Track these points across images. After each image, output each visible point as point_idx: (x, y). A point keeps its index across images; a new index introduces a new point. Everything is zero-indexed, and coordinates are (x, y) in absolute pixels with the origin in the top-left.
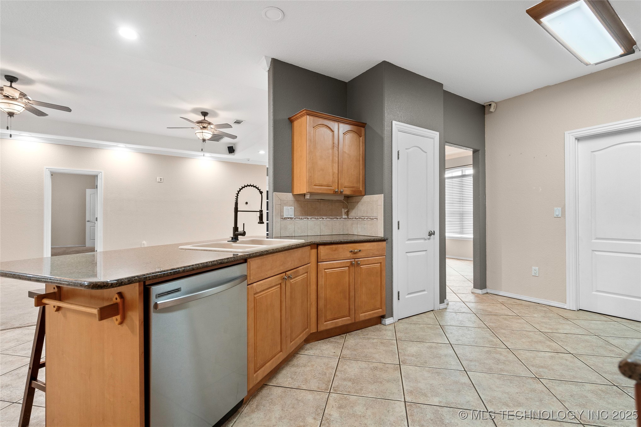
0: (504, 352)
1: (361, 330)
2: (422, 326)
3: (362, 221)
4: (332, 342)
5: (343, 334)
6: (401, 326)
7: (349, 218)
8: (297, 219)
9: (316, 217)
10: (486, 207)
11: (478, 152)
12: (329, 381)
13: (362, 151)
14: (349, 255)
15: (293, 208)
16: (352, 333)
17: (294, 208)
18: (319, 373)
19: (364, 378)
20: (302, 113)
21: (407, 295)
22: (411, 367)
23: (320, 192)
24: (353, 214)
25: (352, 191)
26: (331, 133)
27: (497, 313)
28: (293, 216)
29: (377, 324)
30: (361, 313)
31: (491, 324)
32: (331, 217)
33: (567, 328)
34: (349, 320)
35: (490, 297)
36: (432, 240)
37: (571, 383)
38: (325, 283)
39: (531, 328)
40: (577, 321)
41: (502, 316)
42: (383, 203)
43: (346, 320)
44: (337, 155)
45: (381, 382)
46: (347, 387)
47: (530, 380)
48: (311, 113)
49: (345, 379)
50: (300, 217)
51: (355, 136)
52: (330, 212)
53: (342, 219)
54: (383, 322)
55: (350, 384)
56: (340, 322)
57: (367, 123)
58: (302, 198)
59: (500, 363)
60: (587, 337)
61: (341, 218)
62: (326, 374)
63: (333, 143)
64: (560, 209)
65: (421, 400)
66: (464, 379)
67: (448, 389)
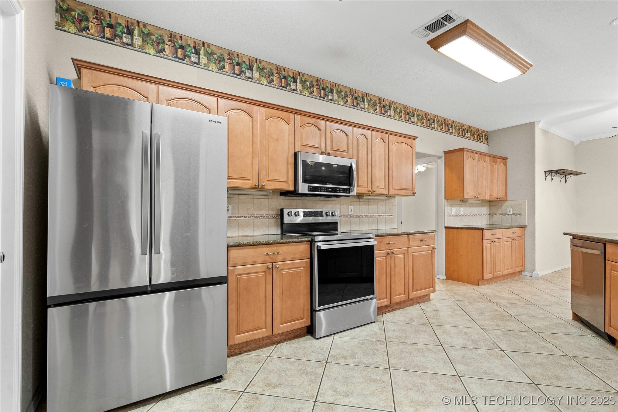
65: (491, 352)
66: (460, 367)
67: (473, 359)
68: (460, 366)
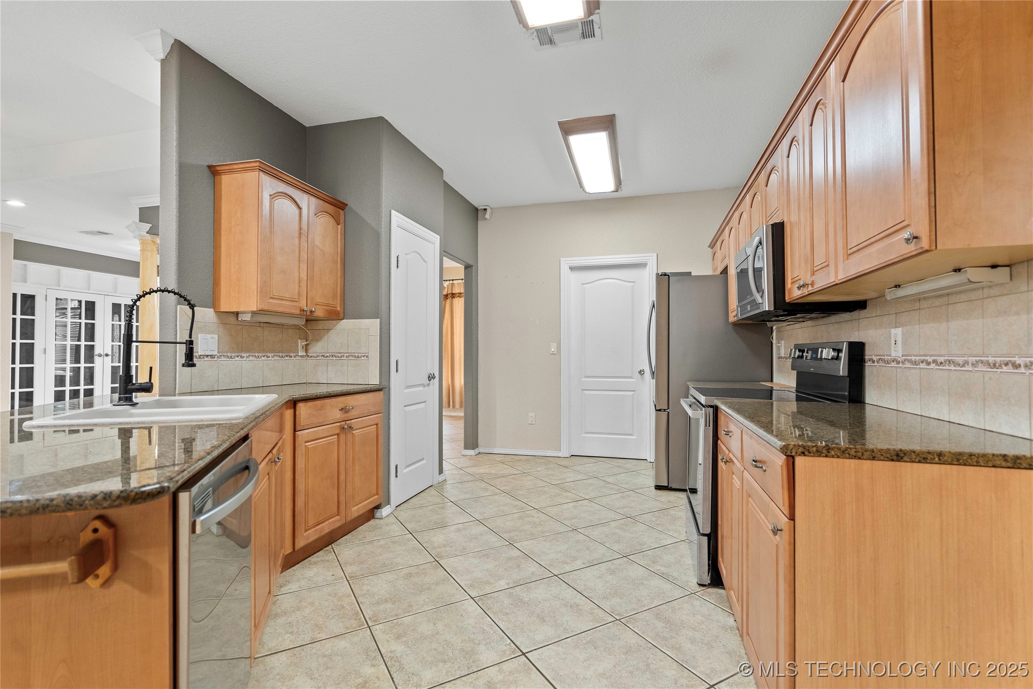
0: (533, 512)
1: (349, 534)
2: (430, 508)
3: (338, 361)
4: (316, 563)
5: (325, 547)
6: (403, 515)
7: (308, 356)
8: (223, 358)
9: (257, 354)
10: (478, 341)
11: (470, 268)
12: (357, 613)
13: (341, 248)
14: (338, 415)
15: (216, 336)
16: (338, 541)
17: (218, 336)
18: (332, 610)
19: (403, 591)
20: (247, 165)
21: (405, 469)
22: (452, 559)
23: (280, 310)
24: (317, 348)
25: (327, 310)
26: (297, 211)
27: (503, 474)
28: (215, 353)
29: (368, 520)
30: (354, 506)
31: (505, 488)
32: (280, 354)
33: (571, 476)
34: (338, 521)
35: (486, 457)
36: (431, 386)
37: (600, 525)
38: (305, 465)
39: (544, 484)
40: (575, 467)
41: (510, 477)
42: (379, 333)
43: (335, 521)
44: (307, 250)
45: (429, 588)
46: (388, 610)
47: (570, 534)
48: (268, 169)
49: (378, 602)
50: (229, 354)
51: (332, 220)
52: (279, 345)
53: (297, 358)
54: (377, 515)
55: (389, 606)
56: (327, 527)
57: (349, 204)
58: (232, 319)
59: (537, 525)
60: (590, 481)
61: (296, 355)
62: (343, 607)
63: (300, 229)
64: (555, 344)
65: (488, 589)
66: (516, 553)
67: (506, 567)
68: (516, 555)
